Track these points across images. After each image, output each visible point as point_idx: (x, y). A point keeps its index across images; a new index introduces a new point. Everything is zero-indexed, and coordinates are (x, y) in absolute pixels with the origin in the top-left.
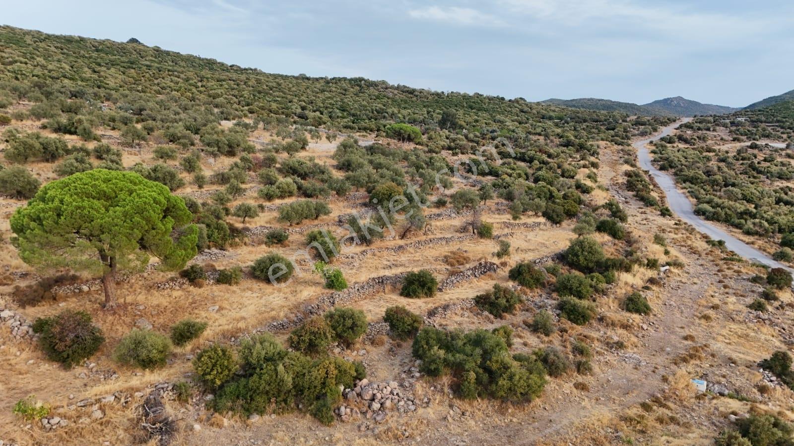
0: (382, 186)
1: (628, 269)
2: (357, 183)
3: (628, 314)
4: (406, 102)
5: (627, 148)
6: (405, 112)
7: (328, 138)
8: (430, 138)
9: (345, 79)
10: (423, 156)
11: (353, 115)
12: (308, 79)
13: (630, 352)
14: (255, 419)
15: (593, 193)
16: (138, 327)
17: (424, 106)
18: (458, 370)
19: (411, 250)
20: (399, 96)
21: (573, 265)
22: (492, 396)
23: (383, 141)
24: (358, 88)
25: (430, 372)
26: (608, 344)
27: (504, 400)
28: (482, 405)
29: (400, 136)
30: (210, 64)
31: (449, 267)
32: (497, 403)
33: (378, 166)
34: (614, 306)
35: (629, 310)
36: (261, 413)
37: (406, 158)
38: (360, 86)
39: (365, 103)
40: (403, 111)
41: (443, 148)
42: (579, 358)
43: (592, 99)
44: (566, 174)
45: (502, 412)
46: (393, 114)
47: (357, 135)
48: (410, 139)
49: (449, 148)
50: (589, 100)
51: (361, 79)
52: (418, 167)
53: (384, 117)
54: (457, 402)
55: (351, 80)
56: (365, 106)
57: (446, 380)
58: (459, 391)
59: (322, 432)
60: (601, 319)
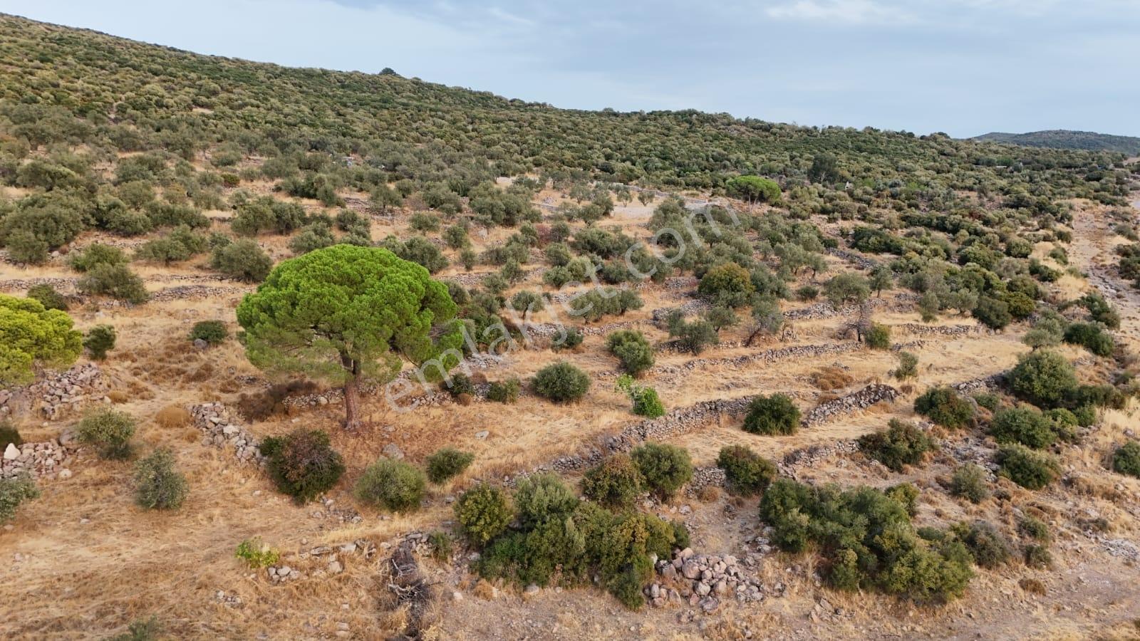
0: (720, 267)
1: (1118, 405)
2: (683, 265)
3: (1117, 477)
4: (758, 143)
5: (1121, 209)
6: (756, 158)
7: (642, 199)
8: (794, 197)
9: (668, 113)
10: (783, 224)
11: (679, 165)
12: (616, 115)
13: (1118, 537)
14: (534, 591)
15: (1060, 281)
16: (386, 455)
17: (786, 149)
18: (829, 545)
19: (761, 363)
20: (748, 135)
21: (1023, 395)
22: (883, 588)
23: (722, 201)
24: (687, 125)
25: (787, 546)
26: (1079, 522)
27: (901, 596)
28: (866, 601)
29: (748, 194)
30: (484, 99)
31: (819, 391)
32: (890, 601)
33: (712, 239)
34: (1093, 462)
35: (1118, 470)
36: (543, 583)
37: (755, 227)
38: (690, 122)
39: (696, 147)
40: (753, 158)
41: (814, 211)
42: (1029, 541)
43: (1063, 132)
44: (1014, 252)
45: (899, 614)
46: (738, 162)
47: (683, 194)
48: (762, 198)
49: (824, 211)
50: (1057, 133)
51: (692, 113)
52: (774, 240)
53: (725, 167)
54: (827, 594)
55: (678, 113)
56: (696, 151)
57: (810, 559)
58: (829, 576)
59: (626, 618)
60: (1070, 483)
